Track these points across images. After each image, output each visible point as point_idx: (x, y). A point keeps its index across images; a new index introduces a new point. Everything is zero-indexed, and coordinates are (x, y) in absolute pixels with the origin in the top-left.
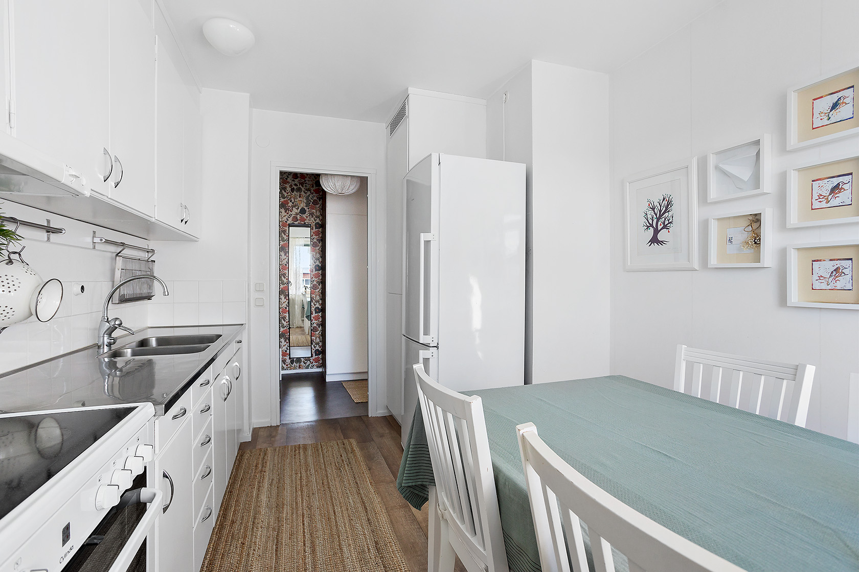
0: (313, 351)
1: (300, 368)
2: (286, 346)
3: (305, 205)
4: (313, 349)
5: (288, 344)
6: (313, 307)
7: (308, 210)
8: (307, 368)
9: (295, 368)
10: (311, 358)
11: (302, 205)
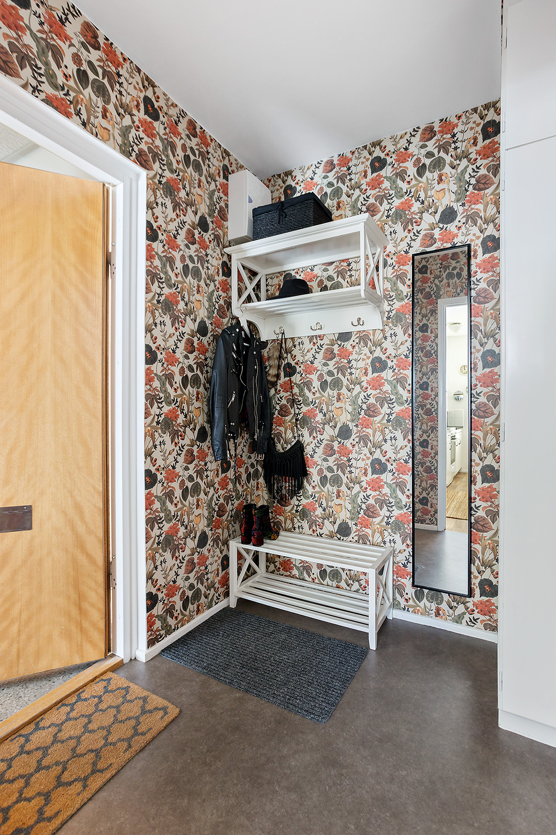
0: (473, 581)
1: (437, 614)
2: (406, 554)
3: (453, 197)
4: (476, 578)
5: (410, 549)
6: (478, 465)
7: (461, 209)
8: (458, 620)
9: (426, 613)
10: (468, 599)
11: (447, 200)
